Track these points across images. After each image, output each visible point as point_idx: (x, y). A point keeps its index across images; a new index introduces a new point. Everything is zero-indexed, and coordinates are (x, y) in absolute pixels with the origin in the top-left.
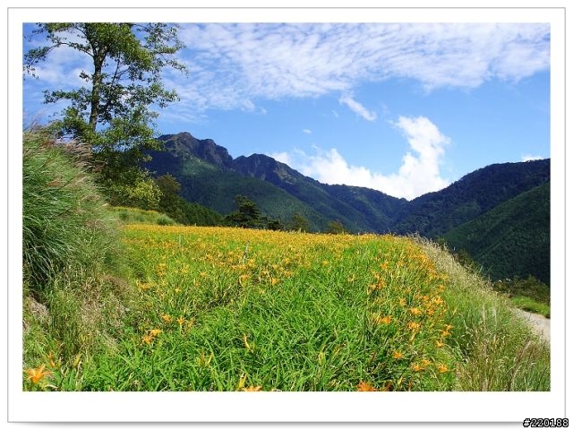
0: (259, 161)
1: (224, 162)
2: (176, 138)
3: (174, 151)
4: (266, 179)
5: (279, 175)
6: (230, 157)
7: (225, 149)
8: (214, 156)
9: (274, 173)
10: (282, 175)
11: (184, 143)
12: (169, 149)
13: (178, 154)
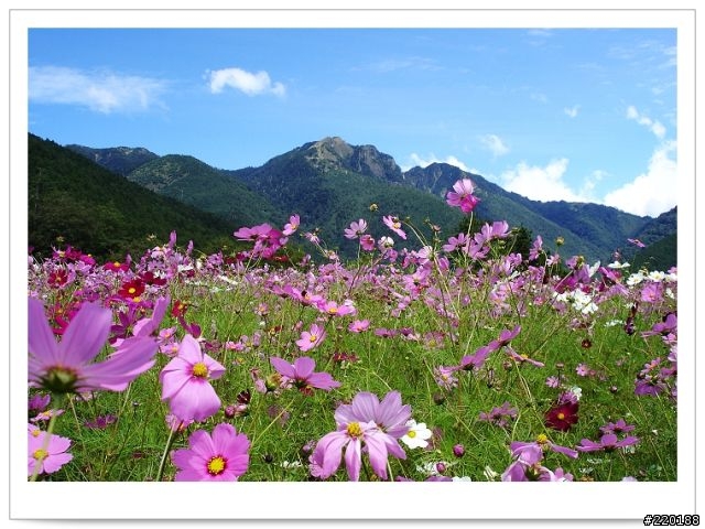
0: (440, 173)
1: (386, 174)
2: (320, 145)
3: (314, 160)
6: (398, 169)
7: (391, 158)
8: (372, 166)
11: (330, 150)
12: (309, 158)
13: (320, 164)
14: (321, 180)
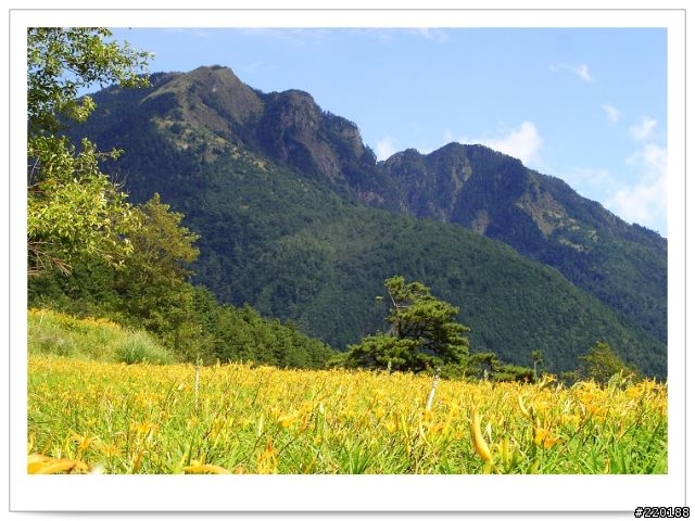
0: (467, 172)
1: (345, 171)
2: (184, 86)
3: (176, 130)
4: (489, 233)
5: (538, 217)
6: (368, 155)
7: (352, 127)
8: (313, 150)
9: (518, 212)
10: (546, 219)
11: (211, 102)
12: (163, 124)
13: (192, 138)
14: (201, 185)
